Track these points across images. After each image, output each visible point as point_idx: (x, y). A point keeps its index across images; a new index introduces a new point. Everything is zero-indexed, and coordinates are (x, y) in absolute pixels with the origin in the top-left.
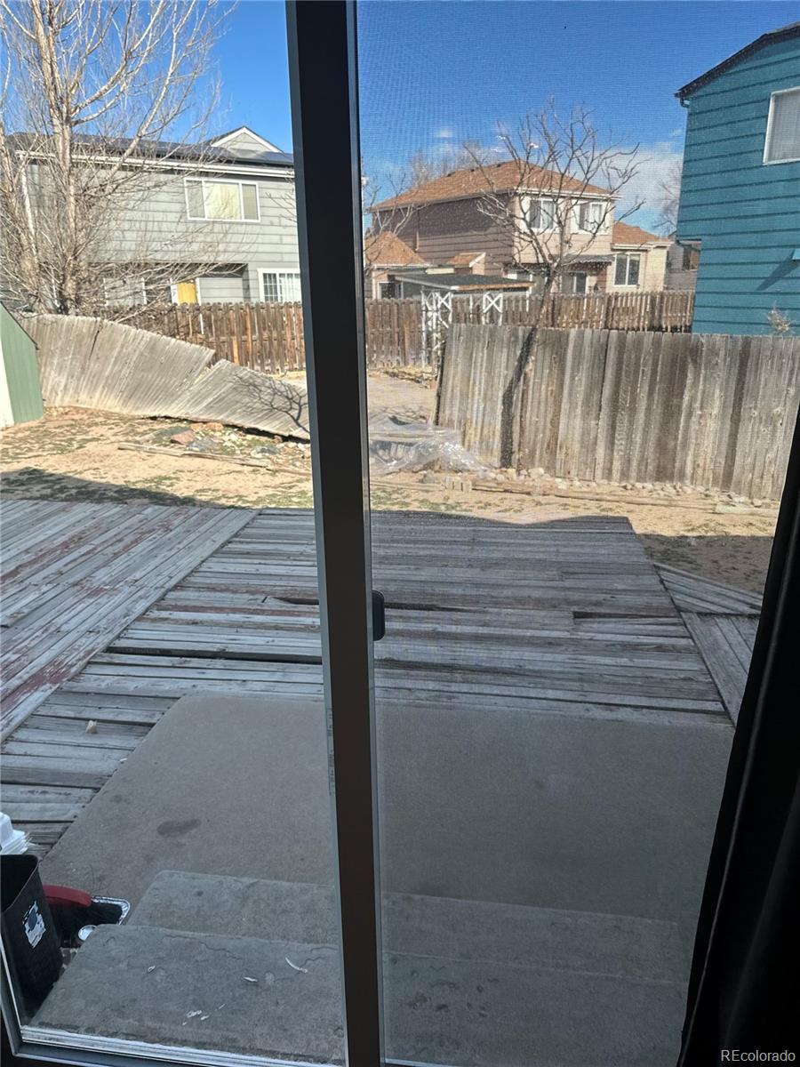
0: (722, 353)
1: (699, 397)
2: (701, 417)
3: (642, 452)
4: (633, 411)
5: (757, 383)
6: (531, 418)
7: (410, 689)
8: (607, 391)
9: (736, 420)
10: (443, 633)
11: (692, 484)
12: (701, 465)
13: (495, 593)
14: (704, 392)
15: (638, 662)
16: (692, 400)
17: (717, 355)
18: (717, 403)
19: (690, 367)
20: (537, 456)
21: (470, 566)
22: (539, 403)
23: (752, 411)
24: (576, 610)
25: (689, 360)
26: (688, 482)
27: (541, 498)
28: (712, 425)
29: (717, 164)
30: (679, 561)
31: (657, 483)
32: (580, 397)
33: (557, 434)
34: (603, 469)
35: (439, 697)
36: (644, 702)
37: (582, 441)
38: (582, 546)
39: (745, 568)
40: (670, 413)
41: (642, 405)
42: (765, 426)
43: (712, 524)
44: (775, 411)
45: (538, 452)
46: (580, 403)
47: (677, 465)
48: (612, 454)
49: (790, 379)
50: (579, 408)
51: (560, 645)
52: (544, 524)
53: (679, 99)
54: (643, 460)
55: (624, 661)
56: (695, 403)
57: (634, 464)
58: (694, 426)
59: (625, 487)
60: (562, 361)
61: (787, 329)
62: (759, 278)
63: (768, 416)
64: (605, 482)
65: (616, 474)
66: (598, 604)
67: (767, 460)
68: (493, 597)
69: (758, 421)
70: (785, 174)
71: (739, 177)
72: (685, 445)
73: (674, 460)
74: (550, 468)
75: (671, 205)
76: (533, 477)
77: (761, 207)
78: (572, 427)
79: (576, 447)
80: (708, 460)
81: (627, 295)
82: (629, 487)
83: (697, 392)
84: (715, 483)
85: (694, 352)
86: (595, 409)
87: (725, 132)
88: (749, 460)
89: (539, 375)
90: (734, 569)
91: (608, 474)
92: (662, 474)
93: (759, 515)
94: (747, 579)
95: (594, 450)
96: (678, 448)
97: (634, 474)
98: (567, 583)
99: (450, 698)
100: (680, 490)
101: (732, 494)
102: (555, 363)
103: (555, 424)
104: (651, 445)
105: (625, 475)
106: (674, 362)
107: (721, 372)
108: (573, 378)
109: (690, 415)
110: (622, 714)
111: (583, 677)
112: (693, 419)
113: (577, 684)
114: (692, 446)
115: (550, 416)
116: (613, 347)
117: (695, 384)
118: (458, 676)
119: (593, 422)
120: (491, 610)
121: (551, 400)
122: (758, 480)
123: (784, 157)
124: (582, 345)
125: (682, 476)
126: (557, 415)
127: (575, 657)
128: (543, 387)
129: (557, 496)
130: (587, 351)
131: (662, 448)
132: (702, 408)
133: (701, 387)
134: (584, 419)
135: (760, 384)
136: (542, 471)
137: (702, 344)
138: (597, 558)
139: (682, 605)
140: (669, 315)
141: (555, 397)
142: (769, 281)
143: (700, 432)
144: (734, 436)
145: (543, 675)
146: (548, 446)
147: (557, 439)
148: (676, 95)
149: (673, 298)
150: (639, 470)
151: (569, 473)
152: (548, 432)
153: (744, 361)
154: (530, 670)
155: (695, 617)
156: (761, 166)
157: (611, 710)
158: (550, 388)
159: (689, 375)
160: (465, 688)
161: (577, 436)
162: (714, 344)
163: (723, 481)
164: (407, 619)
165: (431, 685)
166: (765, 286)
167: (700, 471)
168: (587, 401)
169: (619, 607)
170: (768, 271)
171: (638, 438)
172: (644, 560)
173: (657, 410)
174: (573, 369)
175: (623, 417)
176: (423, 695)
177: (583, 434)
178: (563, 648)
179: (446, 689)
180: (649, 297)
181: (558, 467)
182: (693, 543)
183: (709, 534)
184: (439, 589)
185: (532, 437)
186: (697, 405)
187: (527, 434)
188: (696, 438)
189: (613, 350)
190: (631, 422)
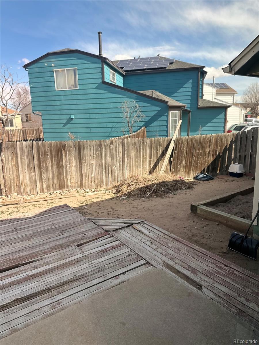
0: (72, 146)
1: (68, 161)
2: (70, 167)
3: (53, 181)
4: (47, 168)
5: (84, 155)
6: (7, 175)
7: (38, 309)
8: (36, 162)
9: (81, 166)
10: (32, 275)
11: (71, 188)
12: (73, 182)
13: (41, 248)
14: (69, 159)
15: (111, 256)
16: (66, 162)
17: (71, 147)
18: (74, 162)
19: (63, 152)
20: (13, 189)
21: (22, 241)
22: (9, 169)
23: (85, 163)
24: (77, 244)
25: (62, 149)
26: (70, 188)
27: (23, 205)
28: (74, 169)
29: (41, 89)
30: (86, 214)
31: (60, 190)
32: (26, 166)
33: (19, 179)
34: (40, 189)
35: (54, 306)
36: (124, 270)
37: (30, 181)
38: (60, 219)
39: (105, 211)
40: (60, 167)
41: (50, 165)
42: (89, 167)
43: (87, 200)
44: (91, 162)
45: (13, 187)
46: (26, 168)
47: (66, 183)
48: (42, 183)
49: (94, 153)
50: (26, 169)
51: (82, 260)
52: (39, 214)
53: (24, 68)
54: (54, 184)
55: (106, 257)
56: (67, 163)
57: (51, 185)
58: (68, 170)
59: (50, 194)
60: (16, 154)
61: (74, 138)
62: (62, 124)
63: (90, 164)
64: (42, 193)
65: (45, 190)
66: (82, 239)
67: (92, 177)
68: (42, 251)
69: (87, 166)
70: (63, 93)
71: (49, 94)
72: (67, 177)
73: (64, 182)
74: (19, 192)
75: (15, 102)
76: (14, 197)
77: (58, 103)
78: (25, 176)
79: (28, 183)
80: (75, 180)
81: (14, 130)
82: (52, 193)
83: (67, 159)
84: (78, 187)
85: (64, 147)
86: (33, 169)
87: (41, 80)
88: (87, 178)
89: (7, 159)
90: (103, 212)
91: (42, 190)
92: (61, 187)
93: (98, 194)
94: (108, 215)
95: (36, 183)
96: (65, 178)
97: (51, 189)
98: (66, 235)
99: (59, 304)
100: (69, 191)
101: (85, 189)
102: (13, 154)
103: (18, 176)
104: (56, 178)
105: (48, 190)
106: (57, 151)
107: (73, 152)
108: (22, 159)
109: (66, 167)
110: (122, 278)
111: (100, 269)
112: (67, 168)
113: (100, 273)
114: (69, 177)
115: (15, 173)
116: (35, 147)
117: (66, 156)
118: (54, 292)
119: (33, 174)
120: (46, 256)
121: (14, 168)
122: (91, 183)
123: (61, 89)
124: (23, 147)
125: (68, 186)
126: (18, 172)
127: (90, 263)
128: (10, 163)
129: (29, 202)
130: (25, 149)
131: (59, 179)
132: (69, 164)
133: (68, 158)
134: (29, 173)
135: (85, 155)
136: (16, 194)
137: (66, 144)
138: (68, 222)
139: (107, 229)
140: (29, 136)
141: (16, 167)
142: (65, 124)
143: (71, 172)
144: (81, 171)
145: (85, 275)
146: (16, 185)
147: (20, 181)
148: (23, 67)
149: (29, 131)
150: (53, 188)
151: (27, 193)
152: (15, 180)
153: (79, 149)
154: (80, 276)
155: (113, 232)
156: (55, 91)
157: (118, 278)
158: (13, 163)
159: (63, 154)
160: (61, 296)
161: (28, 179)
162: (69, 144)
163: (81, 186)
164: (10, 276)
165: (46, 302)
166: (64, 126)
167: (73, 184)
168: (29, 167)
169: (90, 238)
170: (64, 121)
171: (51, 177)
172: (83, 218)
173: (55, 167)
174: (21, 155)
175: (44, 171)
176: (46, 309)
177: (30, 179)
178: (84, 261)
179: (54, 301)
180: (21, 130)
181: (22, 192)
182: (86, 207)
183: (88, 203)
184: (16, 256)
185: (9, 182)
186: (68, 163)
187: (7, 182)
188: (70, 174)
189: (35, 148)
190: (47, 172)
